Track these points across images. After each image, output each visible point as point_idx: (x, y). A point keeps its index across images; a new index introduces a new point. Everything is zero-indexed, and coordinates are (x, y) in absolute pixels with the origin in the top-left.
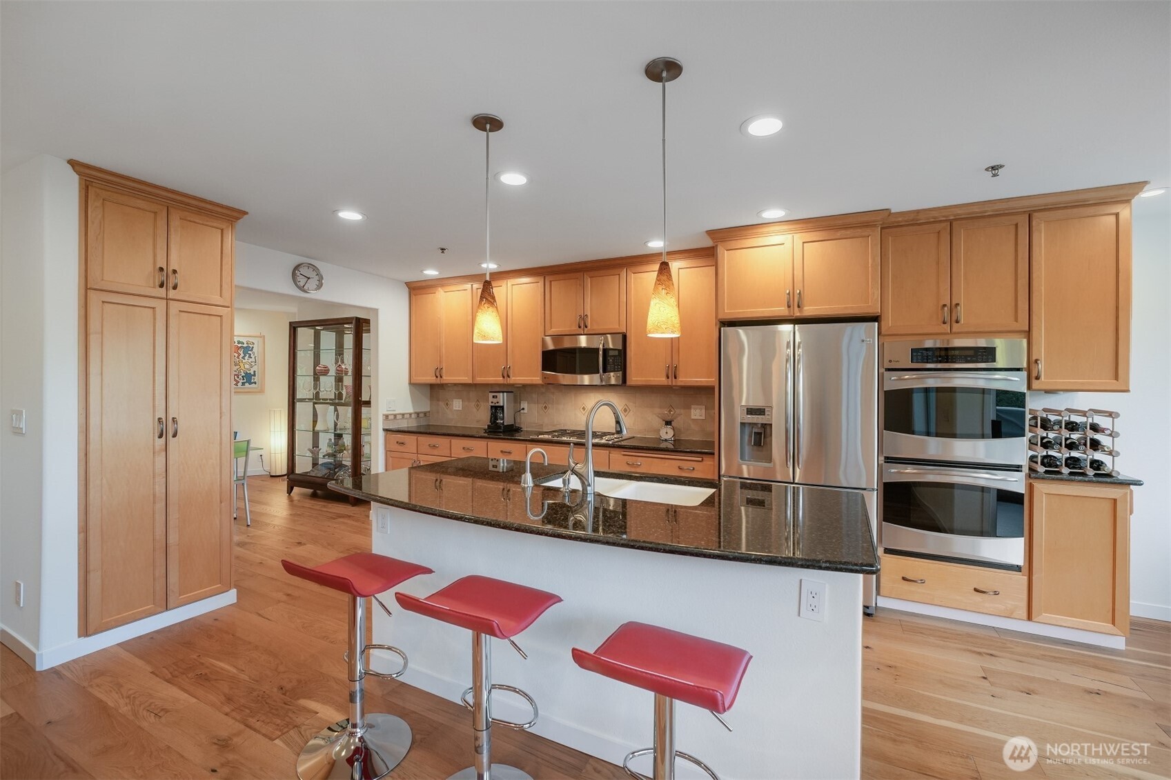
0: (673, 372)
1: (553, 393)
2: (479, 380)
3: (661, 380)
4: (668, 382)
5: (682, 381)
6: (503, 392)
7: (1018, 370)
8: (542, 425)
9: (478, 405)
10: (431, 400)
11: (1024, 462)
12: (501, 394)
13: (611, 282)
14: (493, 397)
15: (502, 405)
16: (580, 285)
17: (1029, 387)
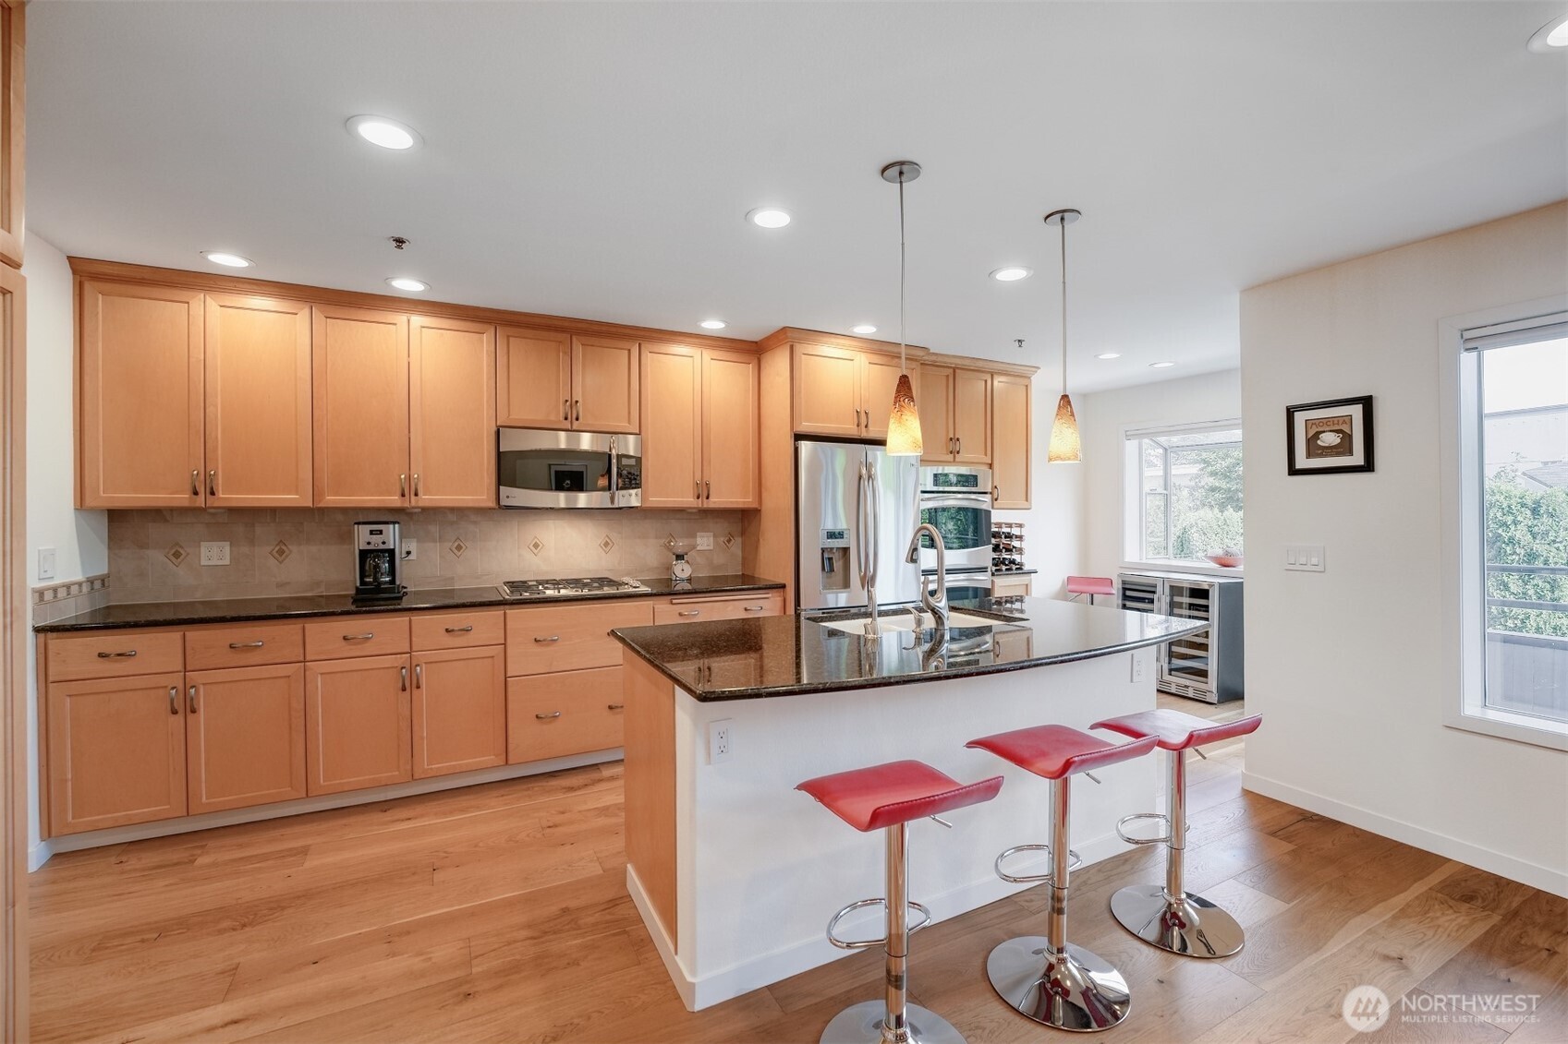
0: (703, 490)
1: (475, 523)
2: (331, 500)
3: (688, 500)
4: (698, 504)
5: (715, 502)
6: (394, 523)
7: (985, 493)
8: (453, 578)
9: (281, 552)
10: (109, 548)
11: (989, 564)
12: (391, 526)
13: (618, 357)
14: (372, 532)
15: (392, 547)
16: (565, 353)
17: (993, 508)
